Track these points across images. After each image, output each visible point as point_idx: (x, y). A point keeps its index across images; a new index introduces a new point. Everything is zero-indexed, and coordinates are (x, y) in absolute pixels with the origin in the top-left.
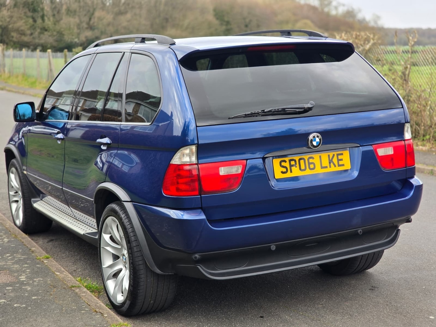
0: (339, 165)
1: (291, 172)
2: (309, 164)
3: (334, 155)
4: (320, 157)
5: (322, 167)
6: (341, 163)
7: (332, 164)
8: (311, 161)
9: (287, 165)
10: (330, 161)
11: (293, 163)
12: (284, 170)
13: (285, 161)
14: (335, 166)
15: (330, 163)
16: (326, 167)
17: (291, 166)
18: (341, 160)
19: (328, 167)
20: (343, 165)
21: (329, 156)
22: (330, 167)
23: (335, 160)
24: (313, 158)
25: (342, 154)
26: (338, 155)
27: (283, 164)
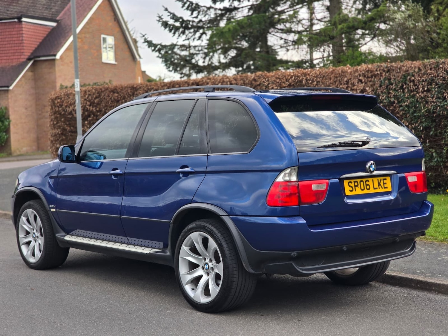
0: (385, 188)
1: (355, 191)
2: (367, 185)
3: (381, 180)
4: (373, 180)
5: (375, 189)
6: (386, 186)
7: (380, 186)
8: (367, 183)
9: (352, 185)
10: (379, 184)
11: (356, 184)
12: (351, 189)
13: (351, 182)
14: (382, 188)
15: (379, 186)
16: (377, 189)
17: (355, 186)
18: (386, 183)
19: (378, 188)
20: (387, 188)
21: (378, 180)
22: (379, 188)
23: (382, 183)
24: (368, 181)
25: (386, 179)
26: (384, 179)
27: (350, 184)
